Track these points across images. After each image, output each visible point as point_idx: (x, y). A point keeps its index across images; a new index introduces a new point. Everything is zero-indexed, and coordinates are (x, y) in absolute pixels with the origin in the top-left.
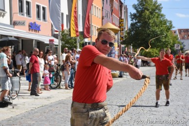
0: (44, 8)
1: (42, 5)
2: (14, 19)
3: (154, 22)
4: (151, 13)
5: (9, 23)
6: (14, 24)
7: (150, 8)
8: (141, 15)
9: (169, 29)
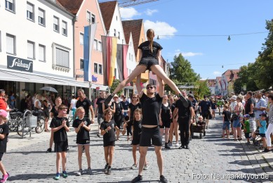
0: (100, 66)
1: (98, 64)
2: (76, 74)
3: (186, 75)
4: (183, 68)
5: (72, 76)
6: (77, 77)
7: (183, 65)
8: (176, 70)
9: (195, 79)
